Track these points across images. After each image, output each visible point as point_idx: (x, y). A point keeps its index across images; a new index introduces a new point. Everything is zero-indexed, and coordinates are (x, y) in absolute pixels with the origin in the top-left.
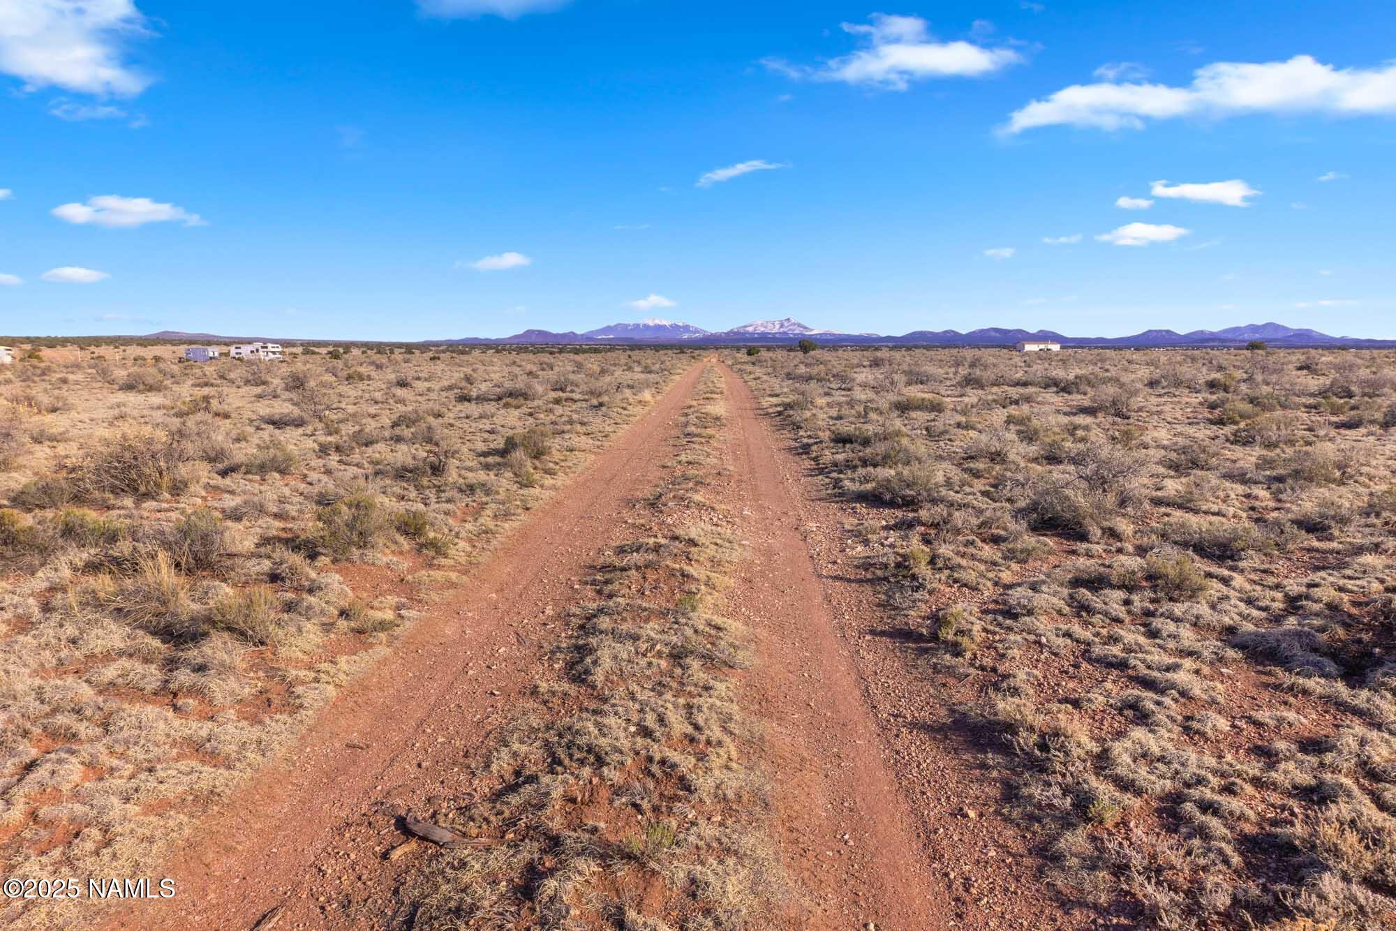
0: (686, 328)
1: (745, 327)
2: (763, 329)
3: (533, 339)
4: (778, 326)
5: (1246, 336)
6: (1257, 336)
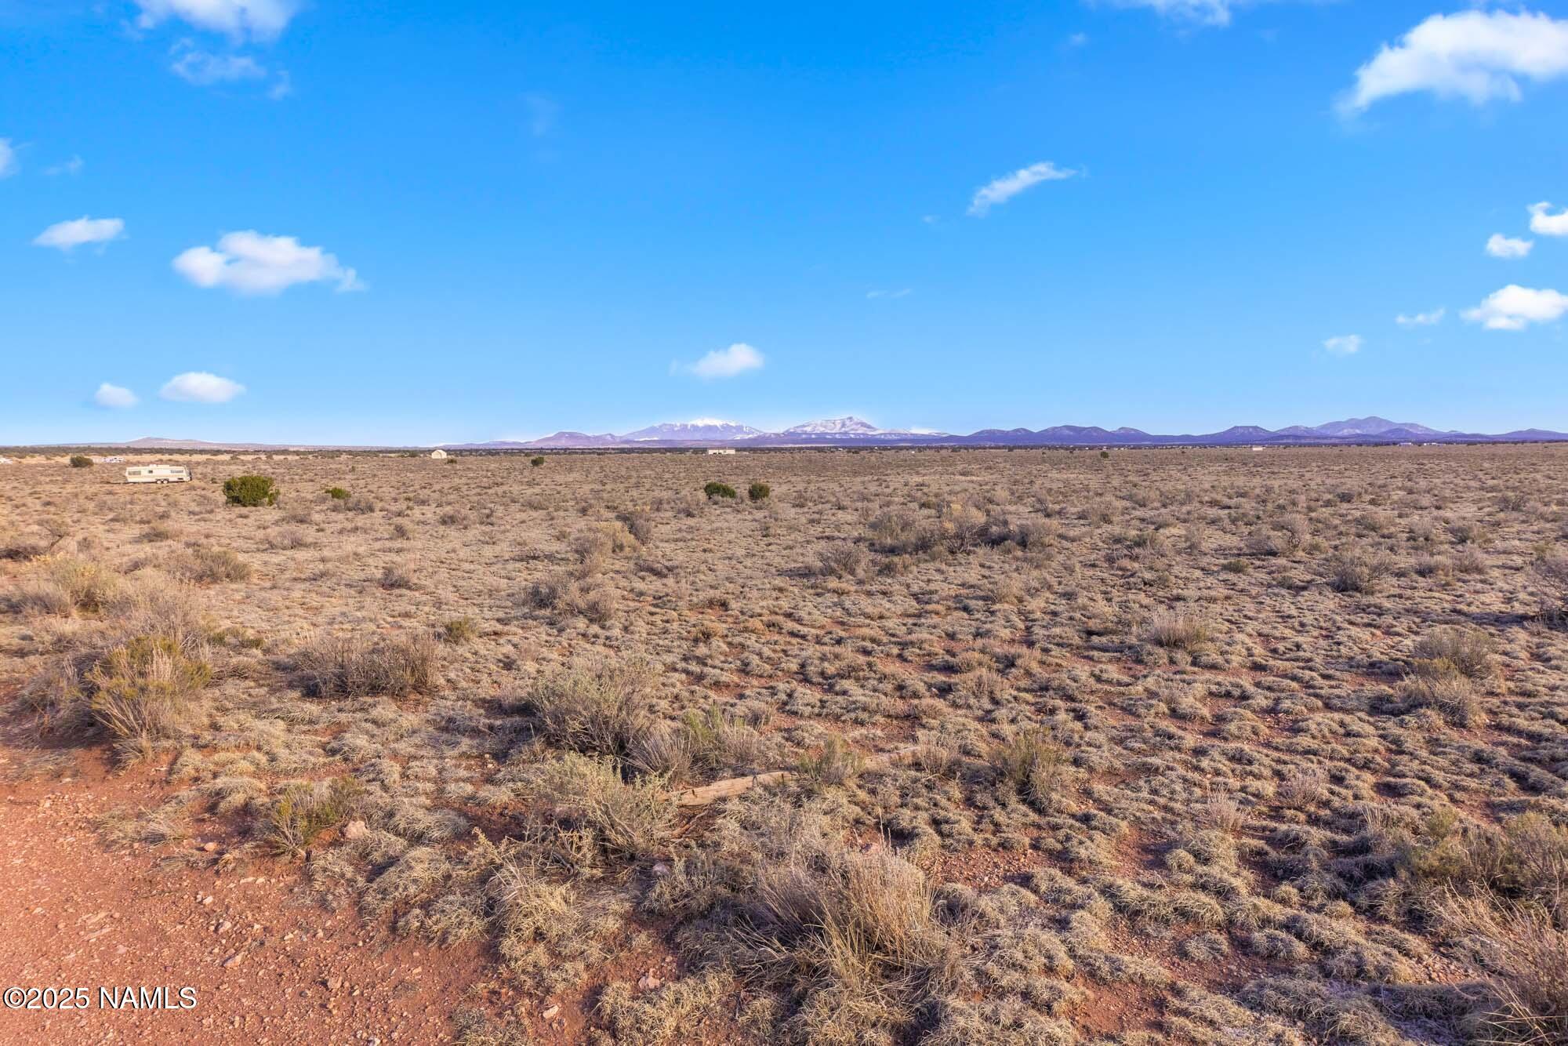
2: (822, 429)
3: (563, 443)
4: (839, 426)
5: (1346, 432)
6: (1358, 431)
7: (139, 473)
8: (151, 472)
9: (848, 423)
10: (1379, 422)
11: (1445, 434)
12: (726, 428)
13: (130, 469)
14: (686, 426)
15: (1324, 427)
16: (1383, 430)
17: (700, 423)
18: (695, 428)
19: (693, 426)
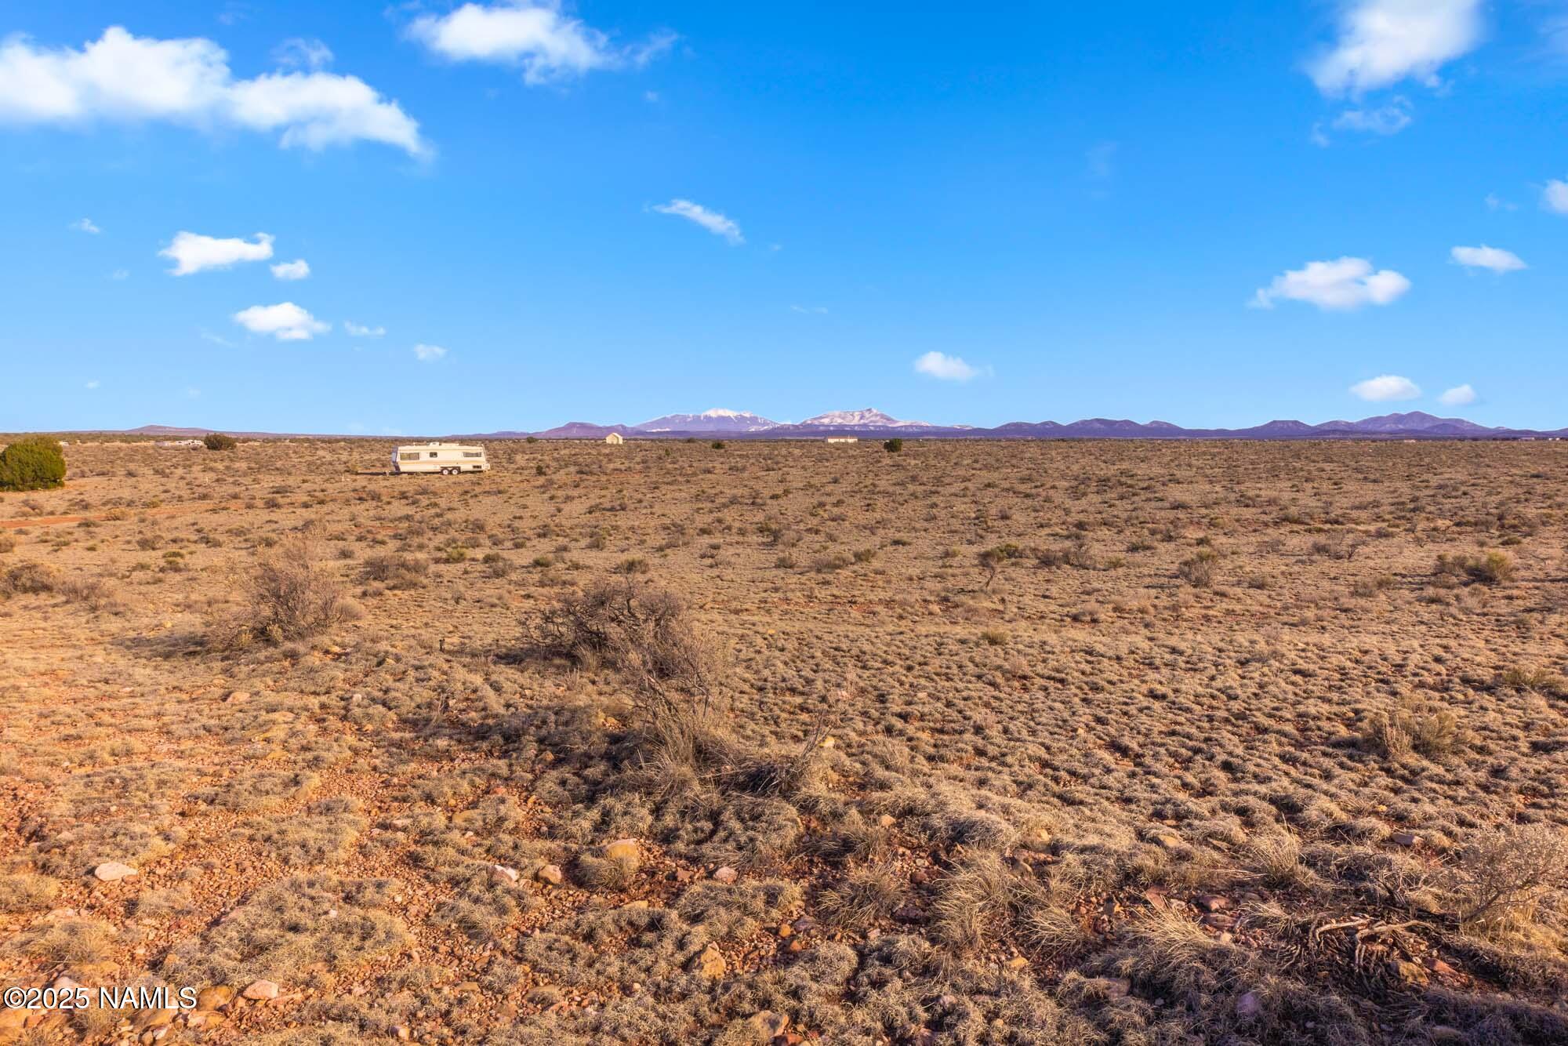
0: (754, 420)
1: (821, 418)
2: (839, 421)
3: (574, 433)
4: (857, 418)
5: (1388, 427)
6: (1401, 427)
7: (416, 456)
8: (434, 455)
9: (867, 415)
10: (1423, 417)
11: (1490, 430)
12: (742, 419)
13: (404, 449)
14: (699, 417)
15: (1365, 422)
16: (1427, 425)
17: (713, 413)
18: (709, 419)
19: (706, 417)
